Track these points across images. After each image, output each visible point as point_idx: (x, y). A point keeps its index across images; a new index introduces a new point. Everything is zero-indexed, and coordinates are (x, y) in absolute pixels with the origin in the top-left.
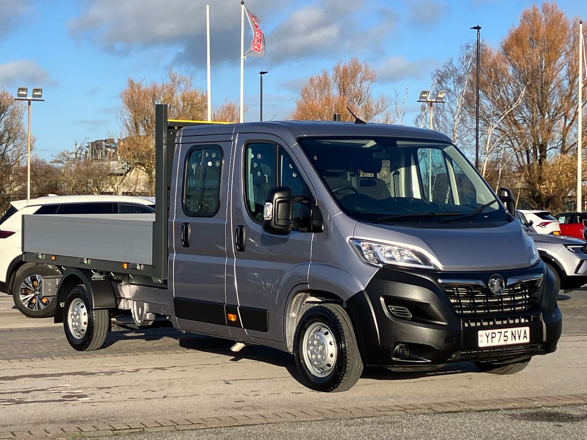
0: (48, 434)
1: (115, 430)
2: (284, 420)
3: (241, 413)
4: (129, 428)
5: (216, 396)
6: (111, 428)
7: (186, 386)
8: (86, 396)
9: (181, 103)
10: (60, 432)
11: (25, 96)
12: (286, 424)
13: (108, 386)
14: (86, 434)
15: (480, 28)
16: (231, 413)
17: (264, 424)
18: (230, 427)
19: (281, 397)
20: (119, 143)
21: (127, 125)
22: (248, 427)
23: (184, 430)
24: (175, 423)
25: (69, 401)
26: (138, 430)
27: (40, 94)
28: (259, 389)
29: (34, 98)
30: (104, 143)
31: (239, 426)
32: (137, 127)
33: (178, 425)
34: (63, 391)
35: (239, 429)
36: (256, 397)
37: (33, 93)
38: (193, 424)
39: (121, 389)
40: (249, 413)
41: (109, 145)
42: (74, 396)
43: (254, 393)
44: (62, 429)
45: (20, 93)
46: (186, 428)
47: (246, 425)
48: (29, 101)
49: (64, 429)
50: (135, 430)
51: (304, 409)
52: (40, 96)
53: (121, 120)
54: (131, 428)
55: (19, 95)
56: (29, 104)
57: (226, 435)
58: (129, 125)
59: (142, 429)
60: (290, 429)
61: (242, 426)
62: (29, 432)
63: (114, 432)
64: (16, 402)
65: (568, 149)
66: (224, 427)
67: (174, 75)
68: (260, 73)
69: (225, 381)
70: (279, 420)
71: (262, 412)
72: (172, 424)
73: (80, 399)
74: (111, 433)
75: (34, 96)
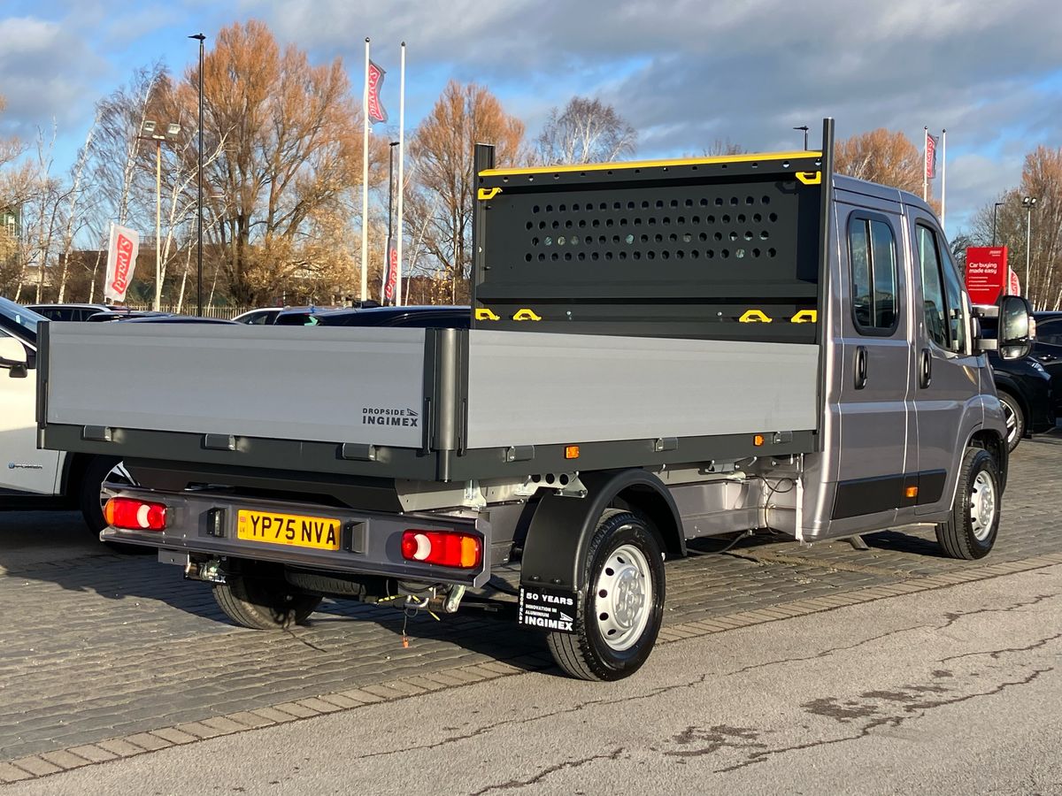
15: (204, 38)
65: (277, 224)
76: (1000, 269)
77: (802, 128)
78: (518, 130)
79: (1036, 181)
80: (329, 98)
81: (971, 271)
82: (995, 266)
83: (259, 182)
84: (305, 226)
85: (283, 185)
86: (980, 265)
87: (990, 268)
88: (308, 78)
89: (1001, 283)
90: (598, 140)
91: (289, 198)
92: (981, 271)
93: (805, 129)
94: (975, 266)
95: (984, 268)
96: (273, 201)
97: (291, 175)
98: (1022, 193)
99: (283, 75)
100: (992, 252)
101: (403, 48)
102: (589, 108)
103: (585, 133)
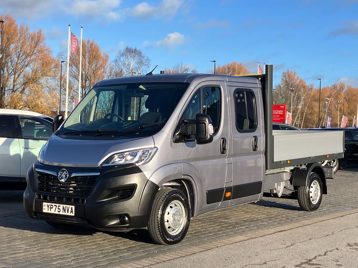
76: (284, 112)
77: (214, 61)
78: (107, 58)
79: (286, 81)
80: (37, 44)
81: (274, 113)
82: (282, 111)
83: (9, 74)
84: (27, 91)
85: (18, 76)
86: (277, 111)
87: (281, 112)
88: (29, 36)
89: (284, 118)
90: (135, 63)
91: (21, 80)
92: (277, 113)
93: (215, 61)
94: (275, 111)
95: (278, 112)
96: (14, 81)
97: (22, 72)
98: (281, 86)
99: (19, 35)
100: (281, 107)
101: (82, 29)
102: (132, 50)
103: (131, 60)
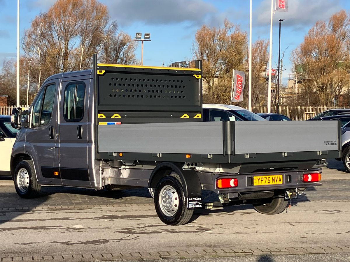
0: (197, 254)
1: (236, 253)
2: (336, 251)
3: (308, 245)
4: (243, 252)
5: (288, 233)
6: (234, 252)
7: (267, 225)
8: (210, 230)
9: (230, 40)
10: (204, 253)
11: (140, 38)
12: (338, 254)
13: (220, 223)
14: (220, 255)
16: (301, 245)
17: (324, 253)
18: (304, 254)
19: (328, 236)
20: (189, 64)
21: (196, 53)
22: (315, 255)
23: (277, 255)
24: (270, 250)
25: (201, 232)
26: (249, 253)
27: (148, 36)
28: (313, 230)
29: (145, 39)
30: (180, 64)
31: (310, 254)
32: (202, 54)
33: (272, 251)
34: (195, 226)
35: (310, 256)
36: (313, 235)
37: (145, 36)
38: (281, 251)
39: (228, 226)
40: (312, 246)
41: (183, 65)
42: (203, 229)
43: (310, 232)
44: (204, 251)
45: (137, 36)
46: (277, 253)
47: (314, 254)
48: (142, 41)
49: (206, 251)
50: (247, 254)
51: (346, 244)
52: (149, 38)
53: (193, 50)
54: (245, 252)
55: (137, 38)
56: (142, 43)
57: (304, 260)
58: (197, 53)
59: (251, 253)
60: (342, 258)
61: (312, 254)
62: (186, 251)
63: (235, 254)
64: (170, 231)
66: (301, 254)
67: (227, 22)
68: (279, 21)
69: (290, 223)
70: (333, 251)
71: (320, 245)
72: (268, 251)
73: (207, 231)
74: (234, 254)
75: (145, 38)
